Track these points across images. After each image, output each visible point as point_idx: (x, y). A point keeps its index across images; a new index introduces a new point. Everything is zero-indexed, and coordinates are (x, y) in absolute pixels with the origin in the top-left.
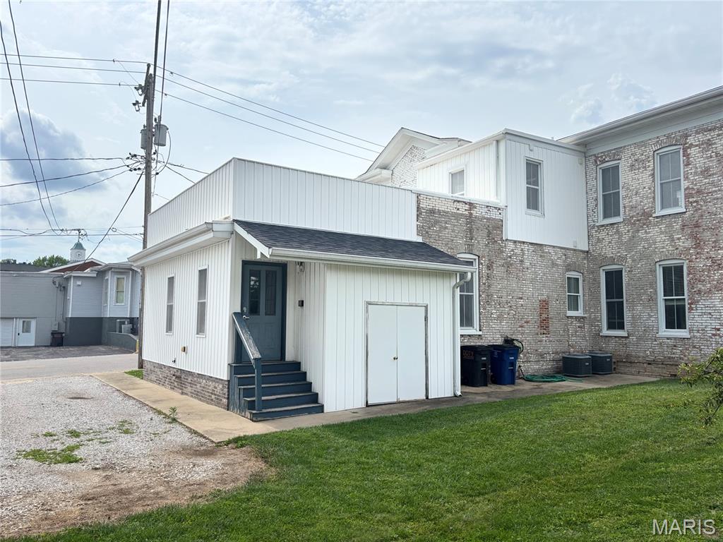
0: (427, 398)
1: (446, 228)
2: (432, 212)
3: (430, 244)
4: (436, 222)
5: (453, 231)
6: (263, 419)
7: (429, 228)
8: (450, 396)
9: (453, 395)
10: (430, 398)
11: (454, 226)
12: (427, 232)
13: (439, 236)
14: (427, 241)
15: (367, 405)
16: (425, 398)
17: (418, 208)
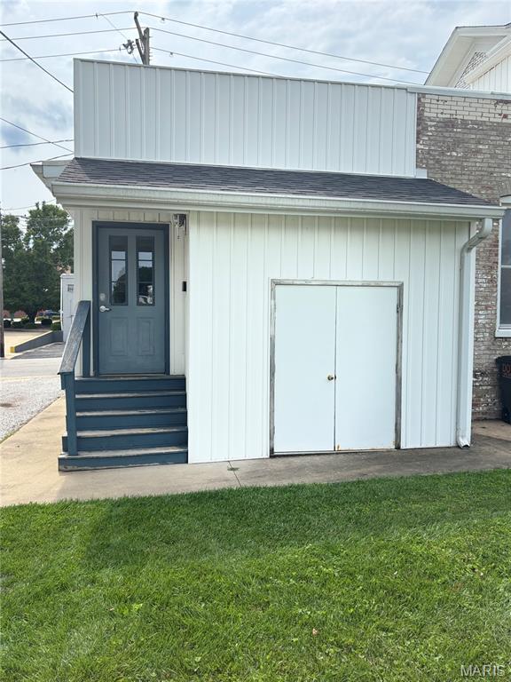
0: (398, 447)
1: (479, 151)
2: (449, 124)
3: (445, 182)
4: (457, 143)
5: (493, 156)
6: (76, 468)
7: (443, 153)
8: (448, 445)
9: (453, 444)
10: (403, 446)
11: (496, 147)
12: (438, 161)
13: (463, 168)
14: (437, 177)
15: (273, 455)
16: (394, 447)
17: (420, 120)
